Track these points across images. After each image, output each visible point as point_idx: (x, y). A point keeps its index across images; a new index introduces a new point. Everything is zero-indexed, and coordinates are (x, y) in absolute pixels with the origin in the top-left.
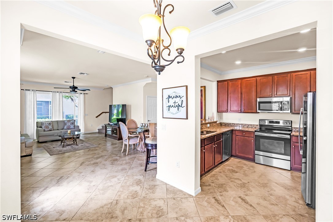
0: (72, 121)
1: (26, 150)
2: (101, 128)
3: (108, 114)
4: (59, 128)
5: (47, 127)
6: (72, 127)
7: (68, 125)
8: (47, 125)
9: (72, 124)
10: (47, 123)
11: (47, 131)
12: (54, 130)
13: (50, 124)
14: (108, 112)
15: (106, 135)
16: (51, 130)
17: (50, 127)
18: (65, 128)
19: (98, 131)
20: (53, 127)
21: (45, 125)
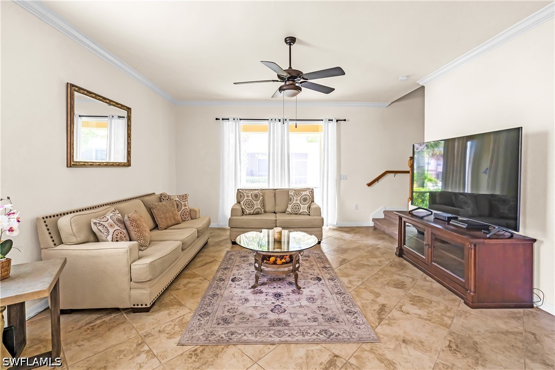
0: (304, 193)
1: (133, 292)
2: (382, 216)
3: (408, 176)
4: (278, 209)
5: (249, 204)
6: (304, 208)
7: (294, 202)
8: (250, 198)
9: (305, 200)
10: (250, 194)
11: (250, 214)
12: (265, 212)
13: (256, 196)
14: (408, 172)
15: (401, 253)
16: (257, 213)
17: (257, 205)
18: (289, 210)
19: (372, 224)
20: (264, 206)
21: (246, 198)
